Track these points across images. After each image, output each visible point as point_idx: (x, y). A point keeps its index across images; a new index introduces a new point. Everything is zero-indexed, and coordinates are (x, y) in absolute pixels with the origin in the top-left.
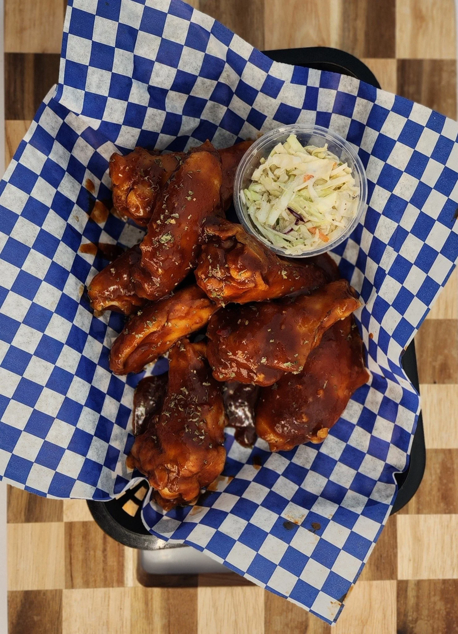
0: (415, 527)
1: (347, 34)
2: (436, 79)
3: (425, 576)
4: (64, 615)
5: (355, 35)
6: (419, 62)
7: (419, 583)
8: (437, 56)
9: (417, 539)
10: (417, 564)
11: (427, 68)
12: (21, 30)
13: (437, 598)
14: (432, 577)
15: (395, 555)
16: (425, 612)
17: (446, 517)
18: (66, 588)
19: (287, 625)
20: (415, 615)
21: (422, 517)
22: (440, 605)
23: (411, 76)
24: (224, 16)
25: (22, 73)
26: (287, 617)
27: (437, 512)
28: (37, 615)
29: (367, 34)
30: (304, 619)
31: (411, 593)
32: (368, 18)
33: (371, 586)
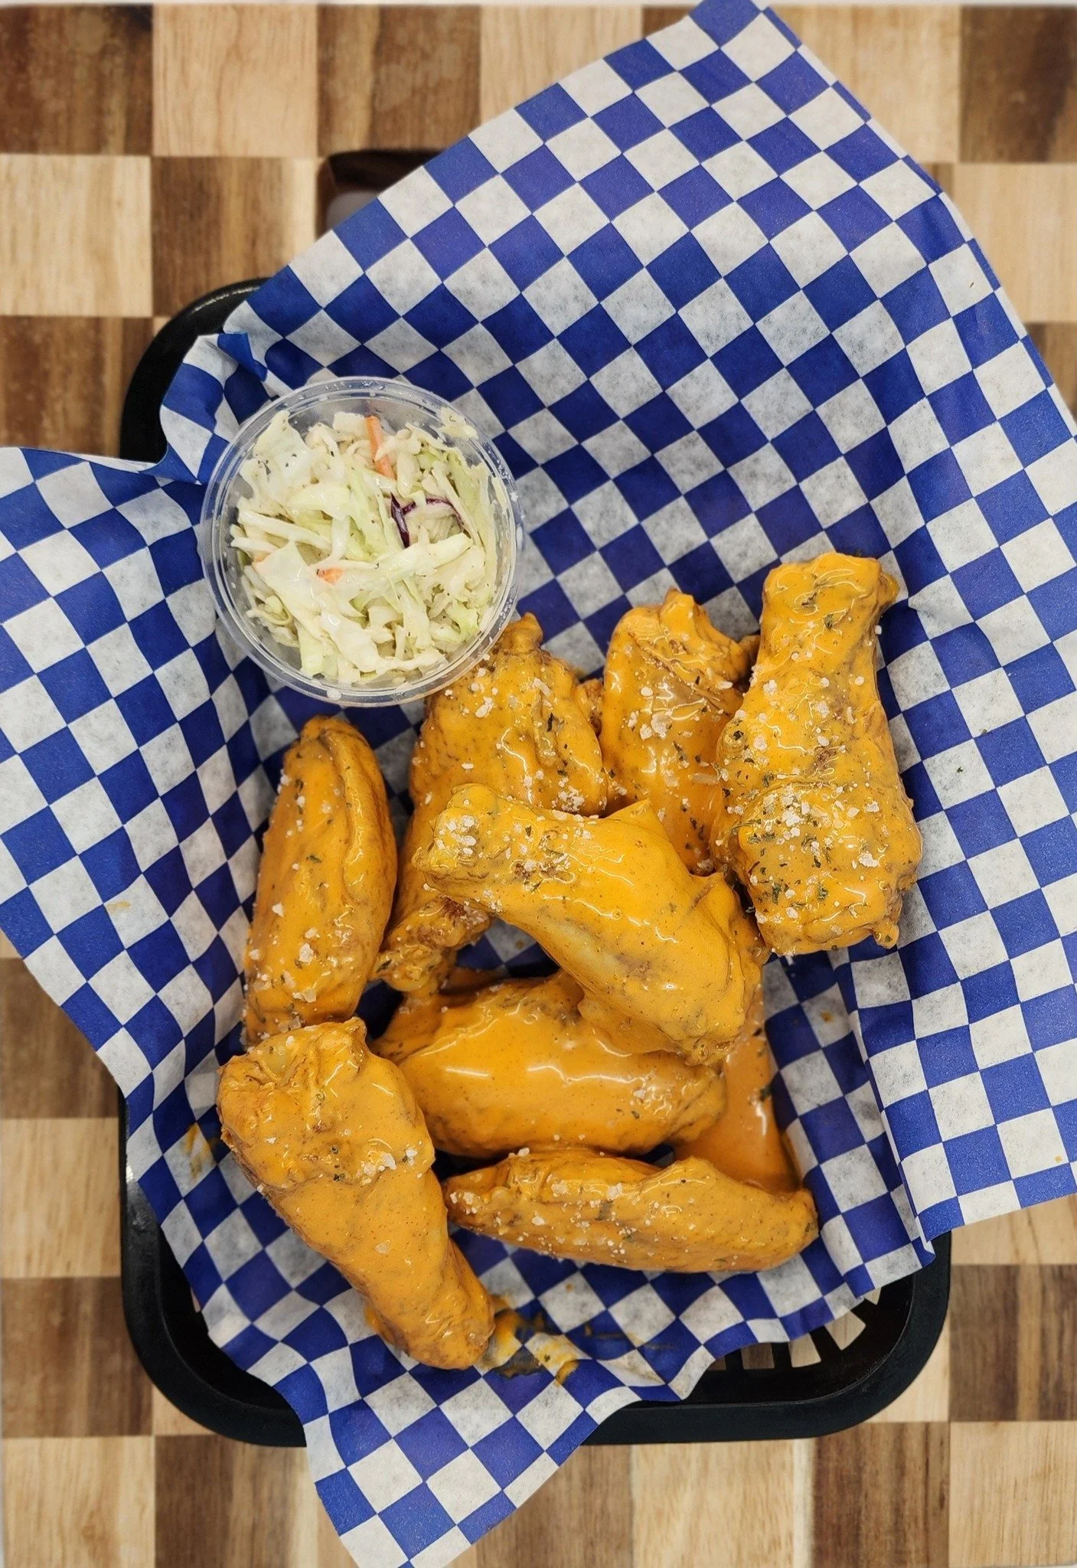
0: (107, 285)
1: (276, 1492)
2: (53, 1390)
3: (83, 164)
4: (954, 103)
5: (256, 1492)
6: (95, 1429)
7: (97, 145)
8: (52, 1444)
9: (102, 256)
10: (102, 196)
11: (78, 1415)
12: (1045, 1474)
13: (52, 106)
14: (62, 160)
15: (156, 216)
16: (81, 73)
17: (28, 309)
18: (949, 167)
19: (425, 56)
20: (107, 66)
21: (88, 310)
22: (43, 88)
23: (116, 1395)
24: (574, 1524)
25: (1044, 1374)
26: (426, 76)
27: (51, 320)
28: (1016, 105)
29: (228, 1494)
30: (383, 70)
31: (116, 122)
32: (225, 1533)
33: (218, 144)
